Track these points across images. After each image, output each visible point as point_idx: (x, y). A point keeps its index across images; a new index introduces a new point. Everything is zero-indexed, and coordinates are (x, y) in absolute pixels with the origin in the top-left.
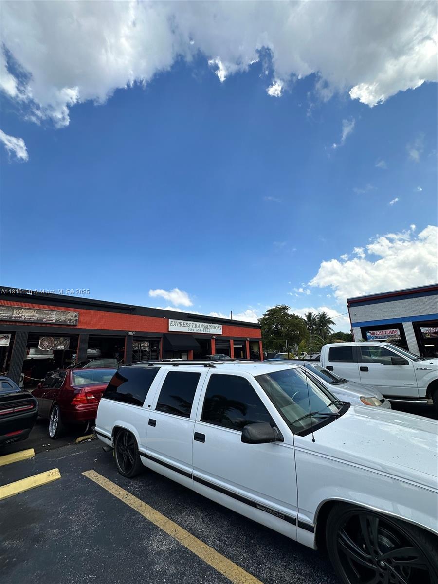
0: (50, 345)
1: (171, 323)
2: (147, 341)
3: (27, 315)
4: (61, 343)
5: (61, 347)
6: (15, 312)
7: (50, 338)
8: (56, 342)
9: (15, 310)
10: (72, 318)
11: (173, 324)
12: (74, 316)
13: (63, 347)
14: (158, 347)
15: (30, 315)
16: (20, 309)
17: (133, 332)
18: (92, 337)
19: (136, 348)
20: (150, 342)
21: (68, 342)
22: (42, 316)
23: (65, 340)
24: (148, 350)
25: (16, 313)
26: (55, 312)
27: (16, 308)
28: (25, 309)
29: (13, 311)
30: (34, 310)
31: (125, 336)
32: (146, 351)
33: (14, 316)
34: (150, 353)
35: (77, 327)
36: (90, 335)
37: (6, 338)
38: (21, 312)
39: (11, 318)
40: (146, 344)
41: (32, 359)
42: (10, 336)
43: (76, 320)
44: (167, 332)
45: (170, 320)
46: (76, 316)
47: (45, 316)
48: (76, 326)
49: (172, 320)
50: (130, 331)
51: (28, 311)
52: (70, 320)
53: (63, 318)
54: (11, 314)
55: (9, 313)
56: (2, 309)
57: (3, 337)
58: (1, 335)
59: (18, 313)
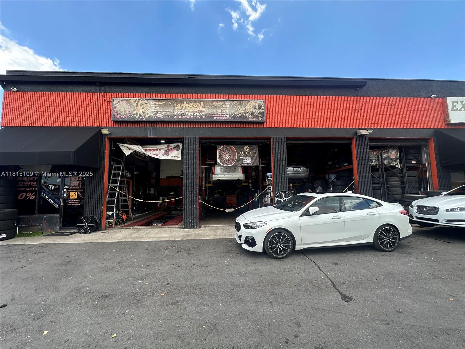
0: (232, 157)
1: (453, 106)
2: (393, 147)
3: (191, 111)
4: (247, 156)
5: (248, 162)
6: (176, 108)
7: (231, 148)
8: (240, 153)
9: (175, 105)
10: (254, 110)
11: (459, 106)
12: (257, 107)
13: (250, 160)
14: (420, 161)
15: (196, 110)
16: (182, 102)
17: (367, 129)
18: (292, 142)
19: (374, 163)
20: (400, 149)
21: (256, 153)
22: (212, 111)
23: (252, 150)
24: (399, 167)
25: (178, 109)
26: (228, 103)
27: (177, 102)
28: (188, 101)
29: (174, 106)
30: (199, 102)
31: (351, 139)
32: (394, 167)
33: (175, 113)
34: (405, 171)
35: (266, 126)
36: (288, 139)
37: (177, 148)
38: (184, 107)
39: (172, 116)
40: (394, 154)
41: (218, 180)
42: (180, 145)
43: (262, 113)
44: (444, 127)
45: (450, 100)
46: (260, 107)
47: (215, 111)
48: (262, 123)
49: (455, 99)
50: (359, 129)
51: (191, 104)
52: (253, 113)
53: (241, 112)
54: (172, 111)
55: (170, 110)
56: (160, 105)
57: (174, 148)
58: (172, 146)
59: (180, 108)
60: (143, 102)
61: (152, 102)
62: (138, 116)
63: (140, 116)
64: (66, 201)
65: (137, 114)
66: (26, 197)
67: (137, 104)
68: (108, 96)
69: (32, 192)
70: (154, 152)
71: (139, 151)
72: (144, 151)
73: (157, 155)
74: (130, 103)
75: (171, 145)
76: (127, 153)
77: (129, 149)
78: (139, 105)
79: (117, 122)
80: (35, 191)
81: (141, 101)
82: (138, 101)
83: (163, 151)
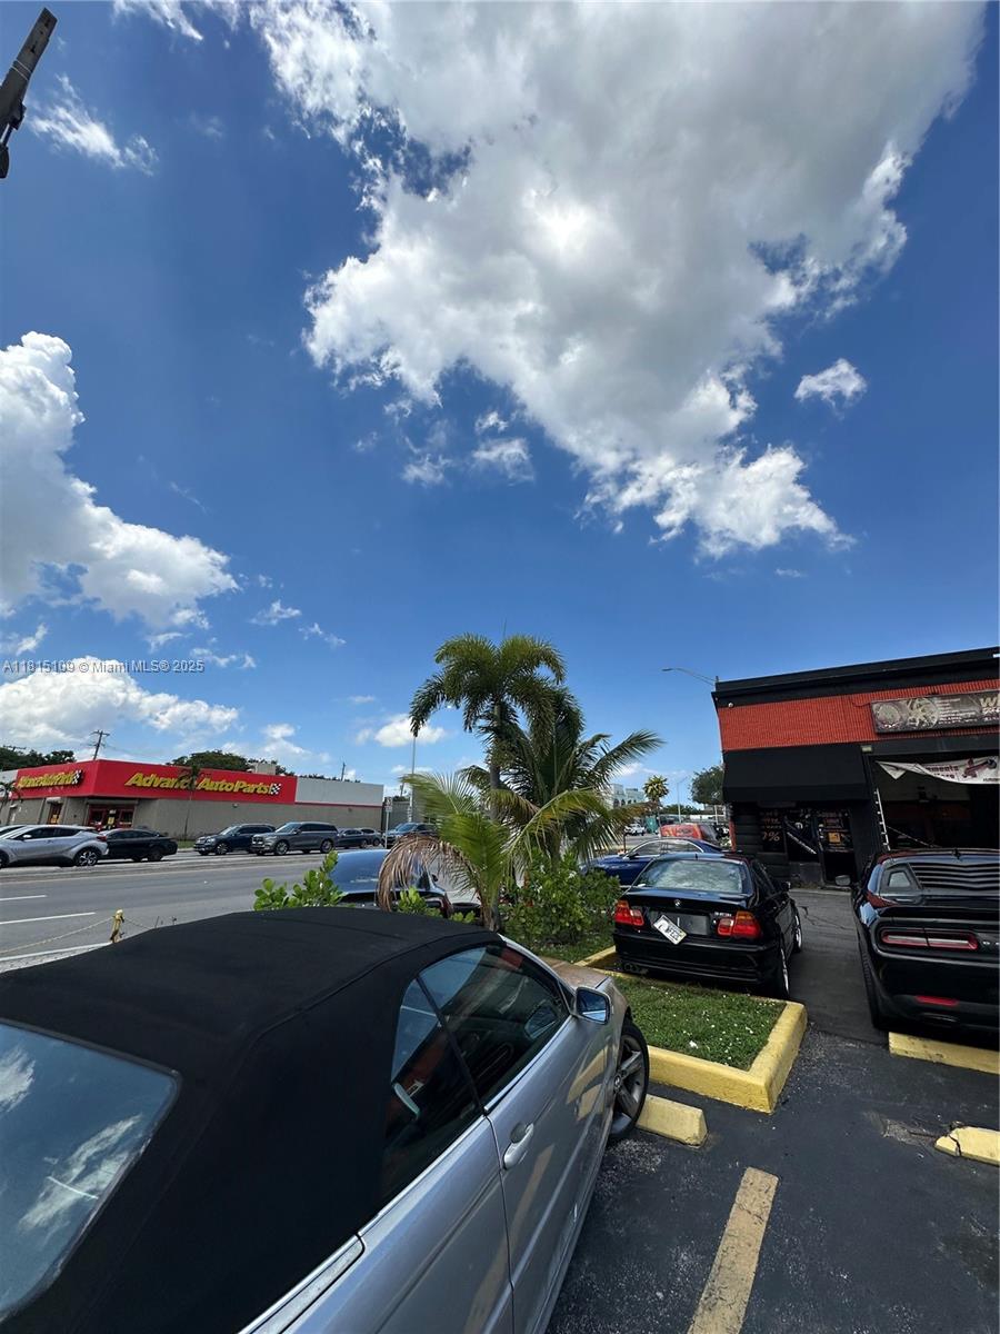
6: (984, 705)
9: (982, 700)
16: (993, 694)
25: (988, 706)
27: (985, 696)
29: (979, 703)
33: (985, 713)
39: (981, 719)
54: (978, 710)
55: (972, 709)
56: (953, 704)
57: (982, 765)
58: (977, 761)
59: (991, 704)
60: (921, 702)
61: (937, 701)
62: (917, 724)
63: (922, 722)
64: (826, 843)
65: (914, 721)
66: (768, 838)
67: (912, 705)
68: (860, 699)
69: (775, 831)
70: (946, 773)
71: (919, 771)
72: (928, 772)
73: (952, 776)
74: (900, 707)
75: (975, 760)
76: (896, 775)
77: (897, 769)
78: (915, 706)
79: (879, 734)
80: (780, 830)
81: (917, 701)
82: (913, 703)
83: (962, 770)
